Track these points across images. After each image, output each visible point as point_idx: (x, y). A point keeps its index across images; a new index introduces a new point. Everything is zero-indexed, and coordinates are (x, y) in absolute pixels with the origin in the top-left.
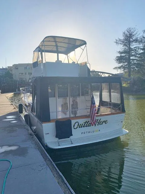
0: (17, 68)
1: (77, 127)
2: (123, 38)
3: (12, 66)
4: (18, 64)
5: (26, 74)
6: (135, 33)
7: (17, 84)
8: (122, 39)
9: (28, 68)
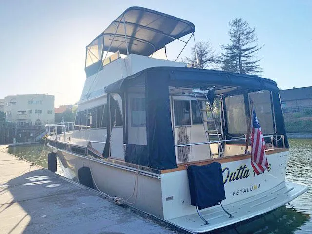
0: (14, 103)
1: (226, 181)
2: (192, 55)
3: (4, 99)
4: (15, 95)
5: (30, 112)
6: (208, 49)
7: (14, 129)
8: (191, 58)
9: (34, 102)
